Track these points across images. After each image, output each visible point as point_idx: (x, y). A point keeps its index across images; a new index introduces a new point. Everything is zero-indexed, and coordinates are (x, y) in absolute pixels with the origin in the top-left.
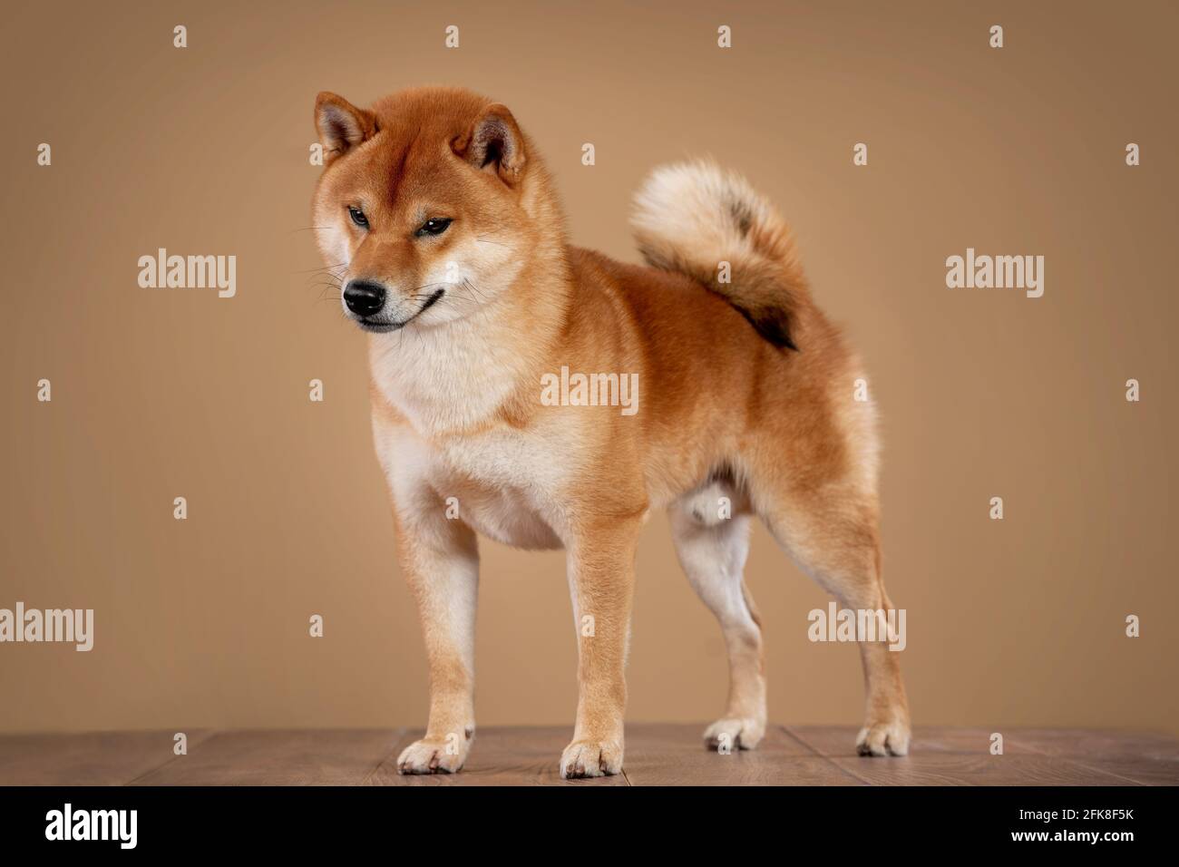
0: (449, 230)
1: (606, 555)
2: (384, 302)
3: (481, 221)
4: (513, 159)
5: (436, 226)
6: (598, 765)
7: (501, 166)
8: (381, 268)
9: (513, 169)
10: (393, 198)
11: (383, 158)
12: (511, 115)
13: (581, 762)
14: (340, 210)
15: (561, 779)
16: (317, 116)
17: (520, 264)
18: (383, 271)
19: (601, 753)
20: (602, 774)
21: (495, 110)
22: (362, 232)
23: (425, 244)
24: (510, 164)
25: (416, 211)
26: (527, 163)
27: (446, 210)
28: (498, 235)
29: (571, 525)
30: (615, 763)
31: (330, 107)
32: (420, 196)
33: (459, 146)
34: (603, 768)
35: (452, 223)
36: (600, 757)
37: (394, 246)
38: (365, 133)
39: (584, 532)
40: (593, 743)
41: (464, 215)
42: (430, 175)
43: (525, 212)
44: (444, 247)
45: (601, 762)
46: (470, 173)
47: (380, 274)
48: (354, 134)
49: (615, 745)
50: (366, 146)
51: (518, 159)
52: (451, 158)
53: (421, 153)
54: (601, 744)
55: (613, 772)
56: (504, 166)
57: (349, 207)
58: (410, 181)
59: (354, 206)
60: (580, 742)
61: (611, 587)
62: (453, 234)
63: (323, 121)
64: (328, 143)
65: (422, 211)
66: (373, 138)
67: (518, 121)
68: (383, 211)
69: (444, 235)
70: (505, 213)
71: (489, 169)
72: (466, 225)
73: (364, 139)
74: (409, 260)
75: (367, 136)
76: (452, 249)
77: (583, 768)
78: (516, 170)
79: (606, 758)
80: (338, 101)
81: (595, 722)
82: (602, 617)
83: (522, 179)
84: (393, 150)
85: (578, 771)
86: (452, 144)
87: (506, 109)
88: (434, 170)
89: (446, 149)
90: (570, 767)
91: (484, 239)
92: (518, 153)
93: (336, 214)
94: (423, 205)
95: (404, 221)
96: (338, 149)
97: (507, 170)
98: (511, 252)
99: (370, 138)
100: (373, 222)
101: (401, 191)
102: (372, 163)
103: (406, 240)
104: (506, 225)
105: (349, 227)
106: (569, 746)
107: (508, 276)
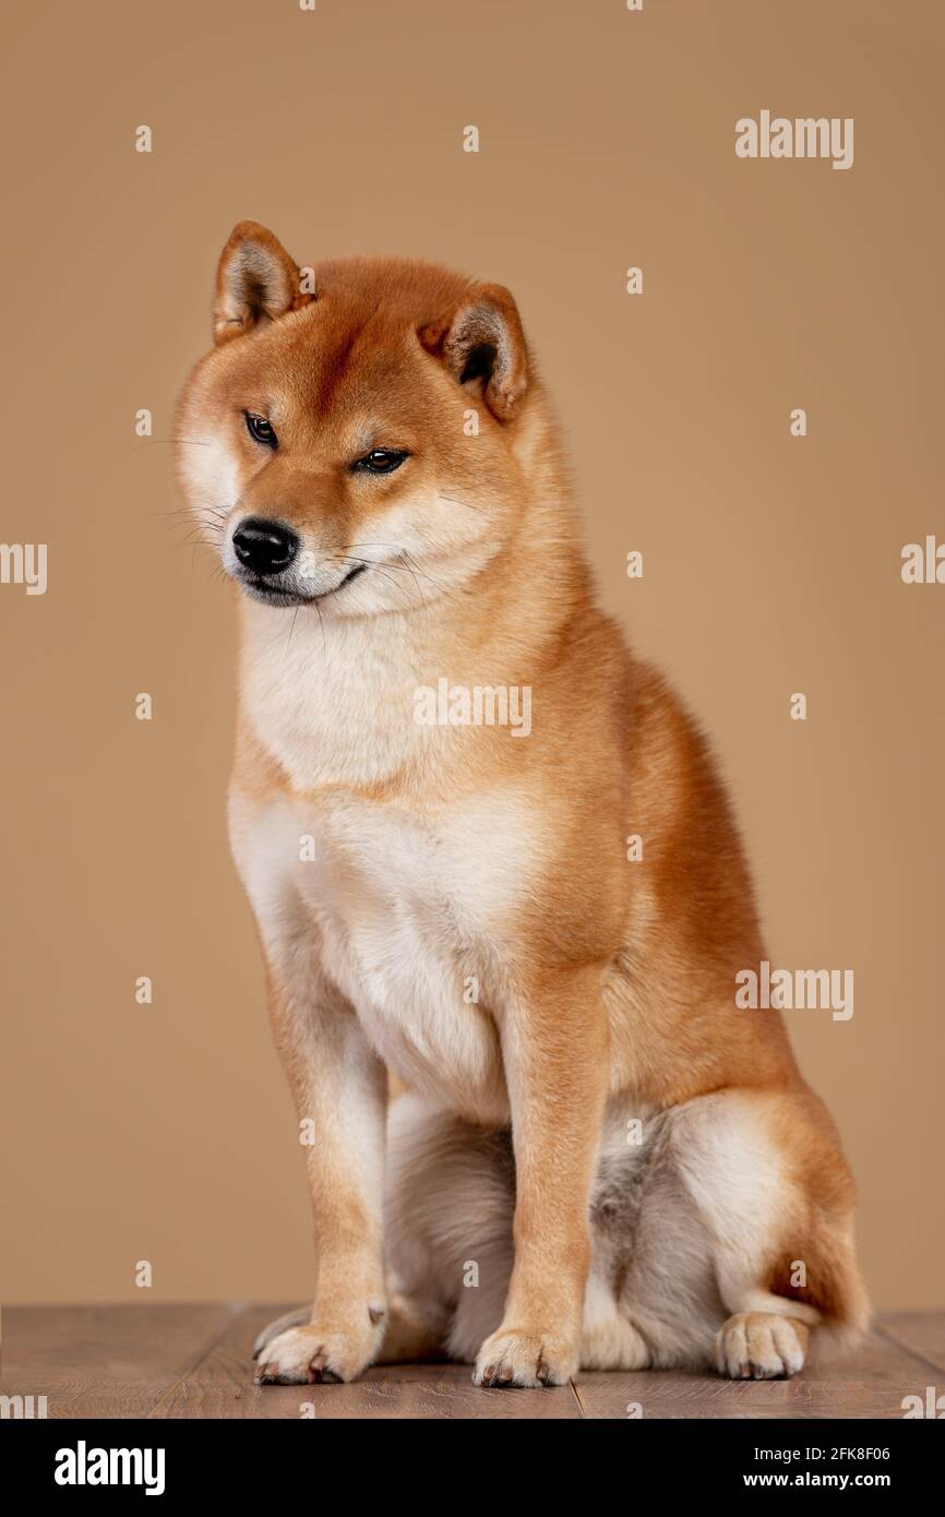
0: (402, 469)
1: (564, 1038)
2: (293, 557)
3: (455, 466)
4: (506, 378)
5: (383, 460)
6: (535, 1369)
7: (489, 388)
8: (297, 507)
9: (506, 396)
10: (323, 403)
11: (315, 340)
12: (514, 309)
13: (508, 1363)
14: (229, 415)
15: (474, 1386)
16: (224, 258)
17: (495, 547)
18: (298, 512)
19: (541, 1350)
20: (539, 1384)
21: (492, 293)
22: (262, 454)
23: (363, 486)
24: (502, 388)
25: (357, 433)
26: (528, 390)
27: (404, 437)
28: (473, 494)
29: (508, 976)
30: (562, 1368)
31: (252, 246)
32: (368, 408)
33: (432, 340)
34: (541, 1374)
35: (408, 459)
36: (541, 1356)
37: (316, 477)
38: (294, 299)
39: (527, 993)
40: (532, 1336)
41: (430, 450)
42: (387, 378)
43: (518, 463)
44: (389, 495)
45: (541, 1365)
46: (447, 387)
47: (292, 515)
48: (277, 298)
49: (565, 1340)
50: (291, 319)
51: (515, 380)
52: (419, 355)
53: (376, 340)
54: (544, 1337)
55: (557, 1382)
56: (494, 389)
57: (246, 413)
58: (353, 381)
59: (256, 412)
60: (511, 1332)
61: (573, 1088)
62: (406, 477)
63: (233, 271)
64: (231, 306)
65: (368, 432)
66: (304, 309)
67: (523, 323)
68: (304, 423)
69: (393, 476)
70: (491, 462)
71: (472, 386)
72: (429, 466)
73: (291, 308)
74: (336, 503)
75: (296, 304)
76: (400, 501)
77: (510, 1372)
78: (511, 398)
79: (550, 1358)
80: (266, 239)
81: (538, 1304)
82: (558, 1135)
83: (517, 416)
84: (333, 331)
85: (503, 1377)
86: (420, 333)
87: (509, 296)
88: (392, 370)
89: (412, 341)
90: (491, 1369)
91: (452, 496)
92: (517, 373)
93: (220, 420)
94: (371, 422)
95: (338, 443)
96: (240, 320)
97: (496, 395)
98: (486, 524)
99: (299, 309)
100: (285, 438)
101: (338, 394)
102: (297, 345)
103: (334, 473)
104: (489, 481)
105: (240, 444)
106: (494, 1336)
107: (475, 562)
